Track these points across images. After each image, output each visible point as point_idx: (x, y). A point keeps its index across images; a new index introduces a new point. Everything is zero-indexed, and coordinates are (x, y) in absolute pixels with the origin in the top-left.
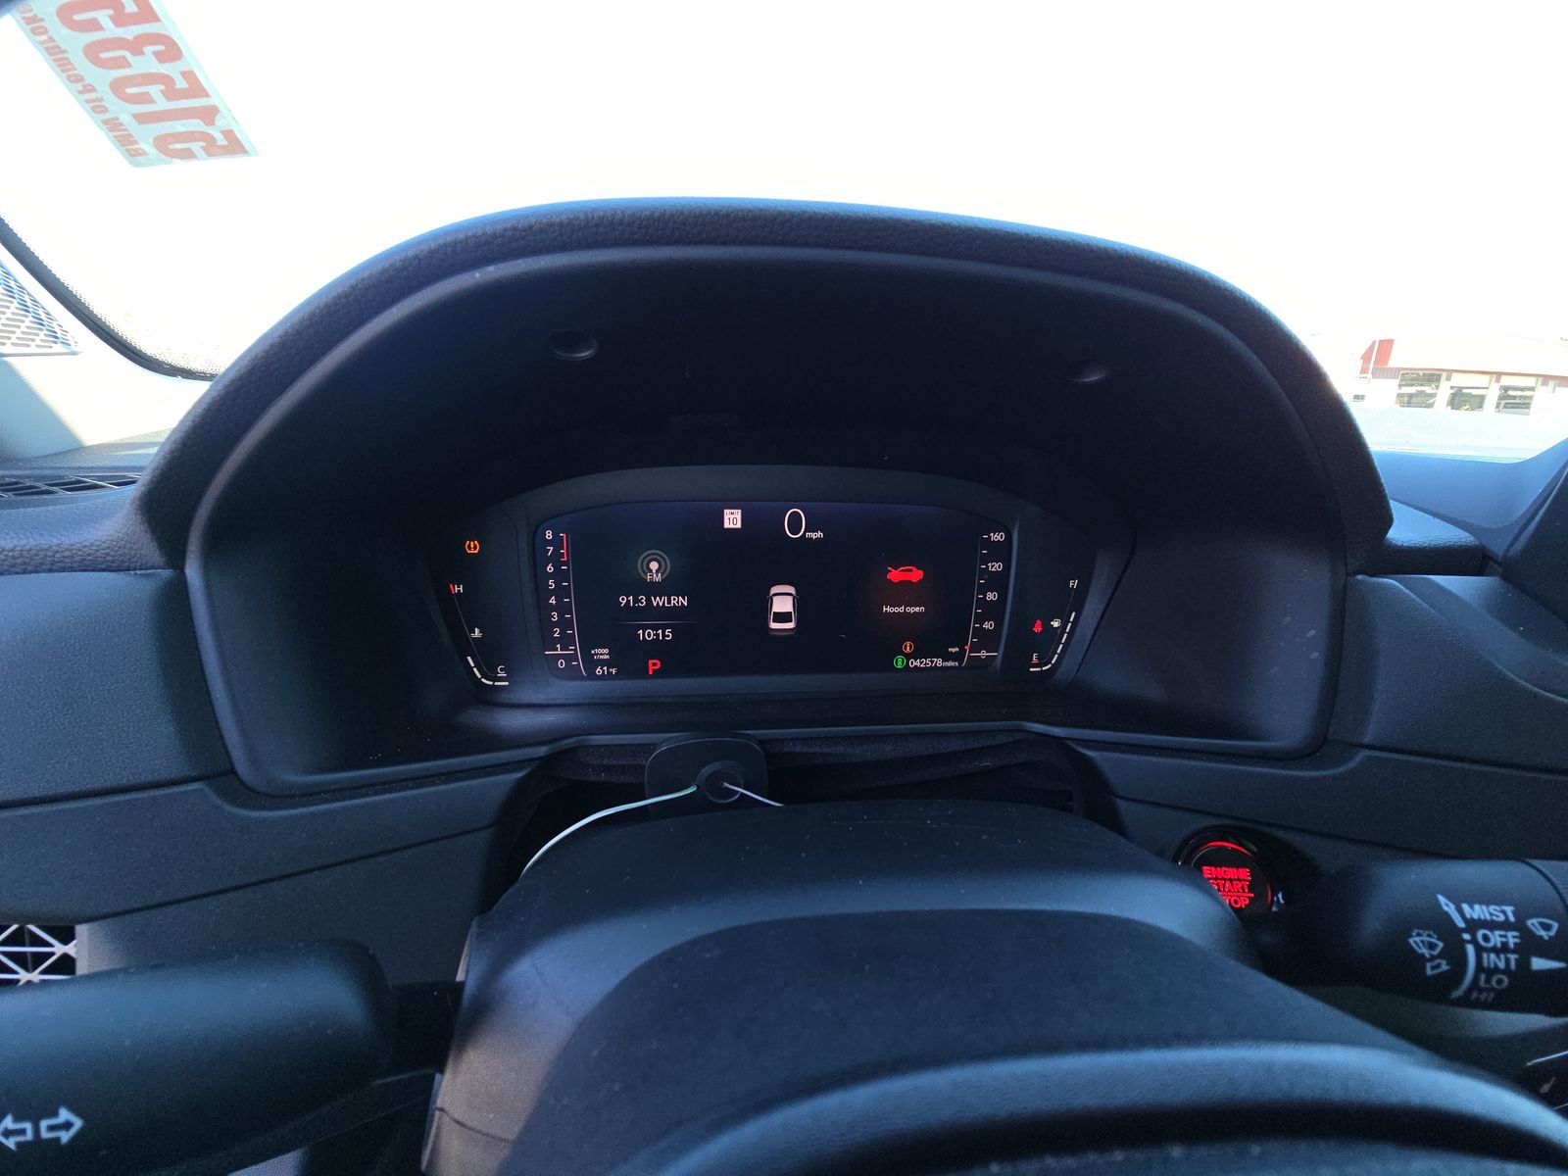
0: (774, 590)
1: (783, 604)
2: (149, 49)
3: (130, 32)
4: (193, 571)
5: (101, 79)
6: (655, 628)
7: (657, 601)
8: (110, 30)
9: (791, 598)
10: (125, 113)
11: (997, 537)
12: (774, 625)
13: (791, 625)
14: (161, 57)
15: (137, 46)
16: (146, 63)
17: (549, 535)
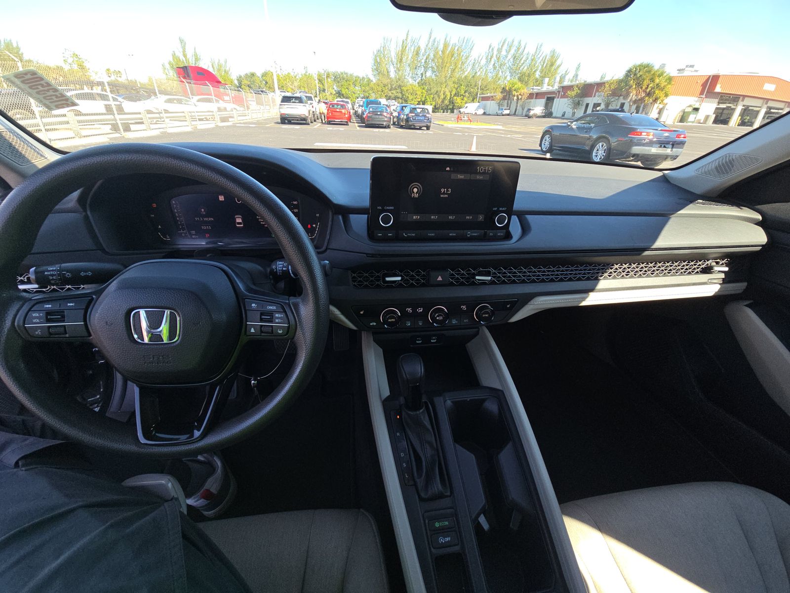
0: (236, 216)
1: (239, 220)
2: (51, 91)
3: (46, 88)
4: (89, 213)
5: (41, 97)
6: (206, 226)
7: (205, 219)
8: (41, 88)
9: (240, 219)
10: (47, 102)
11: (295, 203)
12: (238, 225)
13: (242, 225)
14: (54, 92)
15: (48, 90)
16: (51, 93)
17: (174, 202)
